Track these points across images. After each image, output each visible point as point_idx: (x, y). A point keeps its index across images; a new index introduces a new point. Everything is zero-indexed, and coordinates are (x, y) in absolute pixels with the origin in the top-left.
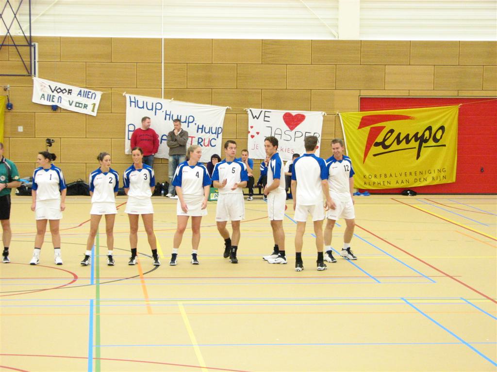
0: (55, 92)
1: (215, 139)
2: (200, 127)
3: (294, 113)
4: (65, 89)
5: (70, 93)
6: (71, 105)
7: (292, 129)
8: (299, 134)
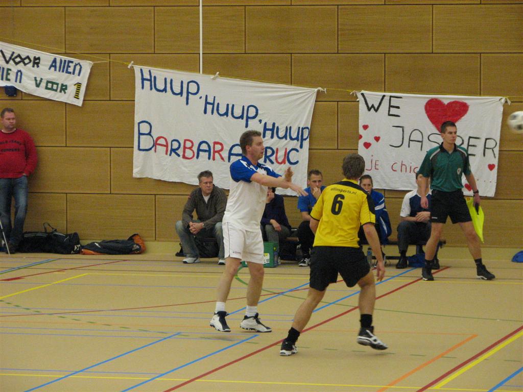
0: (11, 62)
1: (297, 151)
2: (269, 126)
3: (447, 99)
4: (28, 57)
5: (38, 64)
6: (38, 85)
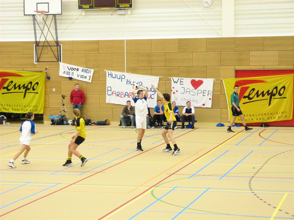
0: (70, 70)
1: (154, 95)
3: (197, 79)
4: (75, 68)
5: (78, 70)
6: (78, 77)
7: (196, 89)
8: (199, 92)
